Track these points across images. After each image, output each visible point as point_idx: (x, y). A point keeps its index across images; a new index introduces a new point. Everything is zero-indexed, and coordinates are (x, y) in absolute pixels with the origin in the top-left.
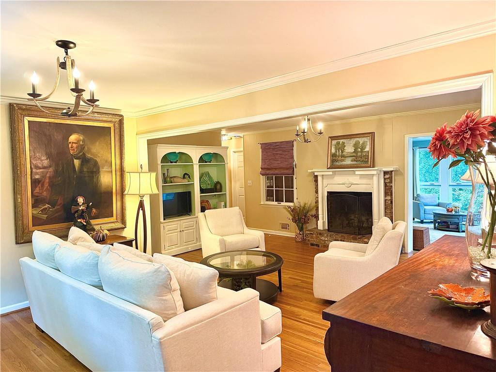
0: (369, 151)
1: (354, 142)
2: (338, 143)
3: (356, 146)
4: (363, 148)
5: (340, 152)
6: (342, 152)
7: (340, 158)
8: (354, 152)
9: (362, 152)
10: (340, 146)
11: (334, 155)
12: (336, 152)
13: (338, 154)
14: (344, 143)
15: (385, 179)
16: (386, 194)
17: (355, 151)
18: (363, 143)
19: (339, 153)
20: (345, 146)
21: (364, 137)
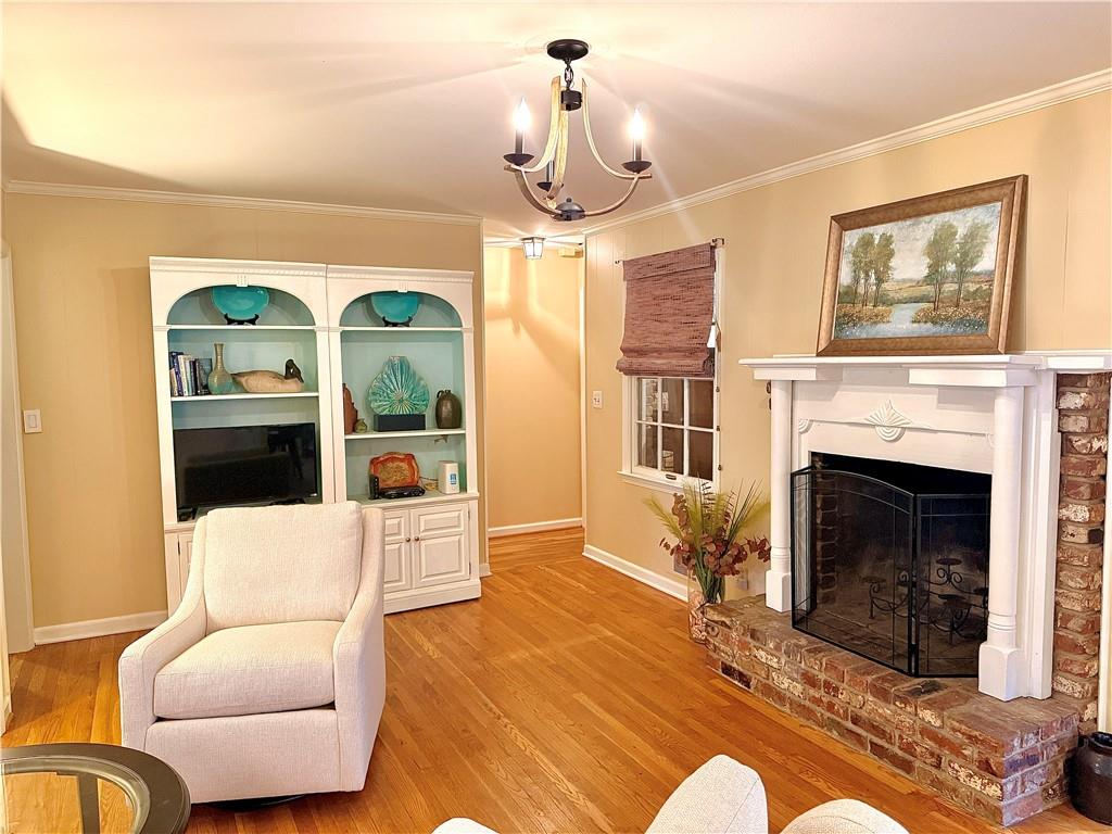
0: (992, 273)
1: (930, 235)
2: (866, 243)
3: (937, 250)
4: (966, 260)
5: (873, 279)
6: (880, 281)
7: (870, 306)
8: (929, 279)
9: (962, 275)
10: (873, 253)
11: (846, 296)
12: (856, 280)
13: (861, 290)
14: (887, 240)
15: (1062, 414)
16: (1066, 490)
17: (934, 276)
18: (974, 235)
19: (867, 286)
20: (891, 254)
21: (977, 204)
